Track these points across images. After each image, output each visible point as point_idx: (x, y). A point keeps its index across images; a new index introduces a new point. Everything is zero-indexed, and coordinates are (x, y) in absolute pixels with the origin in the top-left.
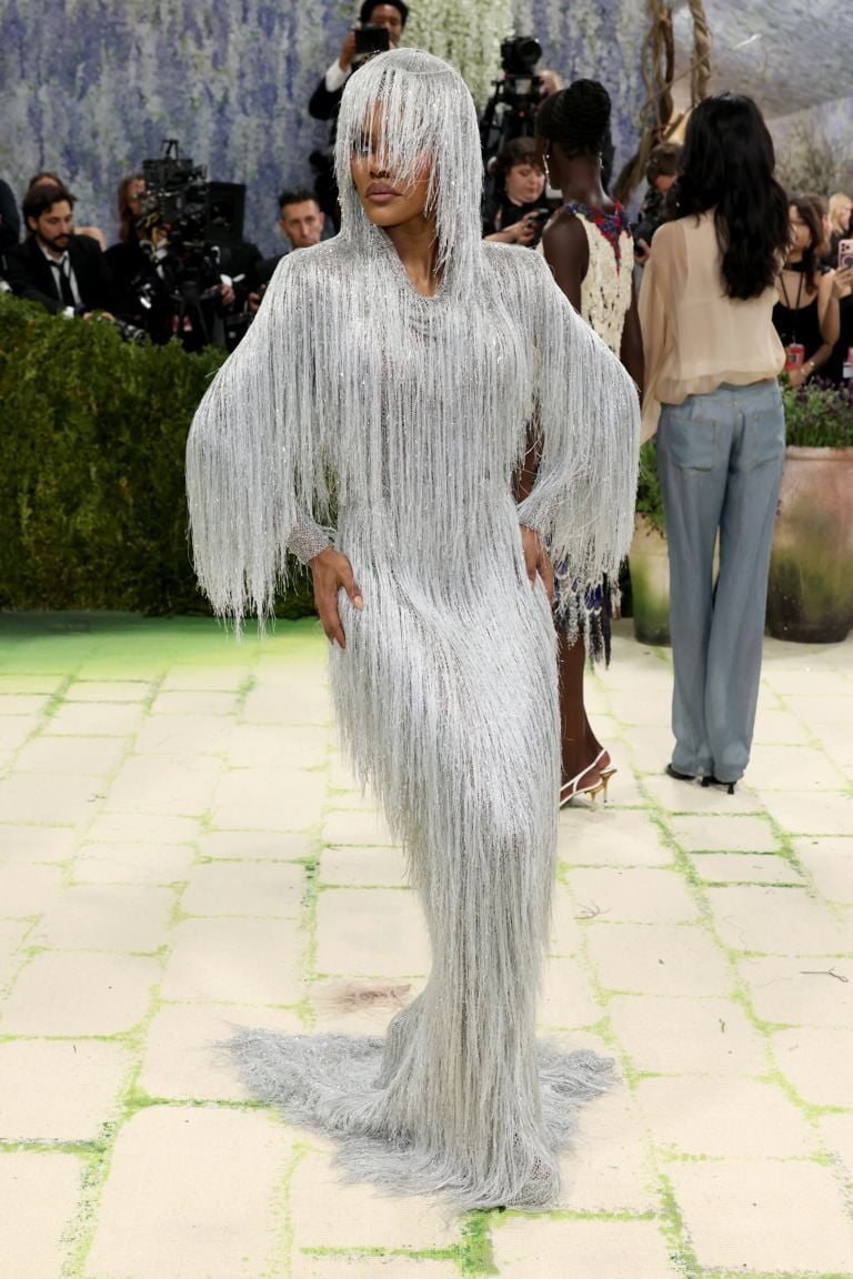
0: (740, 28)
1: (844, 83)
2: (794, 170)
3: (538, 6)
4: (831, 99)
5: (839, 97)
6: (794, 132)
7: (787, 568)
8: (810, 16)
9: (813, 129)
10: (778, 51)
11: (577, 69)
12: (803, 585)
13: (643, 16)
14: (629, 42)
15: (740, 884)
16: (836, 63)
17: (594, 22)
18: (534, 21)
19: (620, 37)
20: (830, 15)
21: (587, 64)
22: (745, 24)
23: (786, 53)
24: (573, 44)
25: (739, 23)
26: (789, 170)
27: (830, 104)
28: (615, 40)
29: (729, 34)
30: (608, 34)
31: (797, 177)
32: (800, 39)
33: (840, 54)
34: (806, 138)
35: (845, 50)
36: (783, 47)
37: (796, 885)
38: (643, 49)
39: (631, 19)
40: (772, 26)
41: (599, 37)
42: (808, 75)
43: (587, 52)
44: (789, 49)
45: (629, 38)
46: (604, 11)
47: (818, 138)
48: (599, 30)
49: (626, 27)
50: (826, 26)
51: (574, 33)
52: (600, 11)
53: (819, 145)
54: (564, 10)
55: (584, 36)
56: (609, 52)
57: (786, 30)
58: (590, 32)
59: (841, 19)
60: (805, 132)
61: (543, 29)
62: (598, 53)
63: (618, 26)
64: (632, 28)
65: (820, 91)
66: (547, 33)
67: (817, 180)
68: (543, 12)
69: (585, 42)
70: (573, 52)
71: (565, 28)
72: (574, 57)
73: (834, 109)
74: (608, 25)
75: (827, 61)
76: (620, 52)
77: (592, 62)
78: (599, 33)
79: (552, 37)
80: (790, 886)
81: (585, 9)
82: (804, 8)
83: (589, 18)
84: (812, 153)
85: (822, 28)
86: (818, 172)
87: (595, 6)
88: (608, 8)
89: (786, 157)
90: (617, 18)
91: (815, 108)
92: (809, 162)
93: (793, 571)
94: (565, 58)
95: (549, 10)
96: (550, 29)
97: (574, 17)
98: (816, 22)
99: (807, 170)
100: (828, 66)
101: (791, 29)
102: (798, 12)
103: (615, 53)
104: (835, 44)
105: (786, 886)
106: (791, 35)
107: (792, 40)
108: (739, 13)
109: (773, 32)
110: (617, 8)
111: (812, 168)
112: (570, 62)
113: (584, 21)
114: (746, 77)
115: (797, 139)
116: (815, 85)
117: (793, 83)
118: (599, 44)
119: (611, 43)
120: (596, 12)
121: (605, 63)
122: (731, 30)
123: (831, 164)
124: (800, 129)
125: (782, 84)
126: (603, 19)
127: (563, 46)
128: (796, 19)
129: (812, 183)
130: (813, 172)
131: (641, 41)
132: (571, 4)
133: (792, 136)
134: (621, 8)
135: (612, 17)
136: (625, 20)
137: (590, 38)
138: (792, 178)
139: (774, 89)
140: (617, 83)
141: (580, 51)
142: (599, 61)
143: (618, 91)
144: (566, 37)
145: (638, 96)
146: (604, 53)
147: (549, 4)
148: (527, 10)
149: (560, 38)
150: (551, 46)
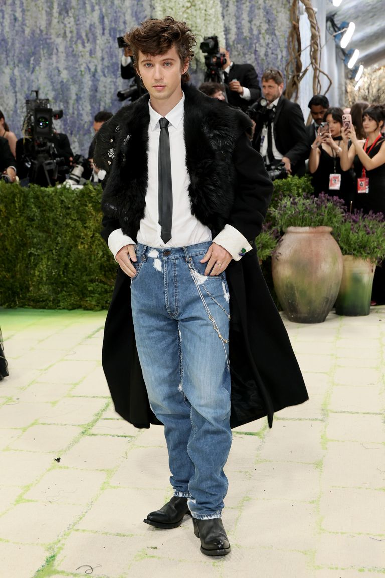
3: (238, 20)
11: (257, 49)
13: (288, 22)
14: (281, 35)
17: (265, 26)
18: (236, 27)
19: (277, 33)
21: (262, 46)
24: (255, 37)
28: (275, 35)
30: (271, 32)
38: (288, 38)
39: (282, 24)
41: (267, 33)
43: (262, 41)
45: (281, 33)
46: (269, 21)
48: (268, 29)
49: (280, 28)
51: (255, 32)
52: (267, 21)
54: (250, 21)
55: (260, 33)
56: (272, 40)
58: (263, 31)
61: (241, 31)
62: (267, 41)
63: (276, 28)
64: (283, 28)
66: (242, 33)
68: (240, 23)
69: (261, 36)
70: (255, 41)
71: (251, 30)
72: (255, 44)
74: (271, 27)
76: (277, 40)
77: (264, 45)
78: (267, 31)
79: (245, 34)
81: (260, 21)
83: (262, 24)
87: (265, 19)
88: (271, 19)
90: (276, 24)
94: (251, 44)
95: (243, 22)
96: (244, 30)
97: (255, 24)
110: (275, 19)
112: (254, 46)
113: (260, 26)
118: (267, 36)
119: (273, 36)
120: (265, 22)
121: (270, 45)
126: (269, 25)
127: (250, 38)
131: (287, 34)
132: (253, 19)
134: (277, 19)
135: (273, 23)
136: (279, 25)
137: (263, 34)
140: (277, 55)
141: (258, 40)
142: (268, 45)
143: (277, 58)
144: (252, 34)
145: (287, 60)
146: (270, 41)
147: (243, 19)
148: (232, 22)
149: (249, 35)
150: (245, 39)
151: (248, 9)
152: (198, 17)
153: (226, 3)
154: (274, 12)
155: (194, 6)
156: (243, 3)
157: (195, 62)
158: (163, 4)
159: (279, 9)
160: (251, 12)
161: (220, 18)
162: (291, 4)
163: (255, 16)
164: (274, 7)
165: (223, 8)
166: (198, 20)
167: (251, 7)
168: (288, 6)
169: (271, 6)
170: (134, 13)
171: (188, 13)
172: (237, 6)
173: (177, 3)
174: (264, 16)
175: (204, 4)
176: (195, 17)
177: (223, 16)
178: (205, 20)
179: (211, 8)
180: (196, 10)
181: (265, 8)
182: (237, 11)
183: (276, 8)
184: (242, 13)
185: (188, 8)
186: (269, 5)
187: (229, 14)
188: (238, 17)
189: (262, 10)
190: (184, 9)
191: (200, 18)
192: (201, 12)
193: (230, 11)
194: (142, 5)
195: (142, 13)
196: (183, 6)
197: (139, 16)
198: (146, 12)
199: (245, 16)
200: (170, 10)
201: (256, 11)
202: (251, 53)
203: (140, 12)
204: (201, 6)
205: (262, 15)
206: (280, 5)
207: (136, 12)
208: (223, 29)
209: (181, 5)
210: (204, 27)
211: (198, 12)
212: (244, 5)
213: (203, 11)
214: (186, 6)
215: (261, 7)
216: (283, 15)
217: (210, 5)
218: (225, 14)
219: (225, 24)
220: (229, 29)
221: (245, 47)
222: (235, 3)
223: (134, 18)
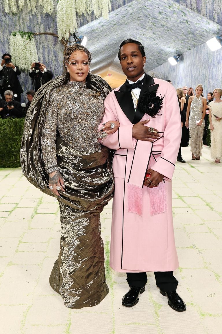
3: (44, 55)
11: (51, 67)
17: (54, 58)
19: (59, 61)
21: (53, 66)
28: (58, 62)
30: (57, 60)
39: (60, 57)
41: (55, 61)
43: (53, 64)
46: (56, 56)
48: (55, 59)
51: (50, 60)
54: (48, 56)
55: (52, 61)
56: (57, 64)
58: (53, 60)
62: (55, 64)
63: (58, 59)
64: (61, 59)
66: (45, 60)
68: (45, 56)
69: (53, 62)
70: (50, 64)
71: (49, 59)
74: (57, 59)
76: (59, 64)
77: (54, 65)
79: (46, 61)
81: (52, 56)
87: (54, 55)
88: (57, 56)
94: (49, 65)
95: (46, 56)
96: (46, 59)
97: (50, 57)
103: (58, 64)
110: (58, 55)
112: (50, 65)
113: (52, 58)
118: (55, 62)
121: (56, 66)
127: (48, 63)
134: (59, 56)
136: (60, 58)
140: (59, 69)
141: (52, 64)
142: (55, 65)
143: (59, 71)
144: (49, 61)
145: (63, 72)
146: (56, 64)
147: (46, 55)
148: (41, 56)
149: (48, 61)
150: (46, 62)
151: (47, 51)
152: (28, 53)
153: (39, 49)
154: (58, 53)
155: (26, 49)
156: (45, 49)
157: (27, 71)
158: (13, 47)
159: (59, 52)
160: (49, 52)
161: (37, 54)
162: (64, 50)
163: (50, 54)
164: (57, 51)
165: (38, 50)
166: (28, 55)
167: (48, 51)
168: (63, 51)
169: (56, 50)
170: (2, 51)
171: (24, 51)
172: (43, 50)
173: (19, 47)
174: (54, 54)
175: (30, 48)
176: (27, 53)
177: (38, 54)
178: (30, 55)
179: (33, 50)
180: (27, 51)
181: (54, 51)
182: (43, 52)
183: (58, 51)
184: (45, 53)
185: (24, 50)
186: (55, 50)
187: (40, 53)
188: (43, 54)
189: (53, 52)
190: (22, 50)
191: (28, 54)
192: (29, 52)
193: (40, 52)
194: (5, 47)
195: (5, 51)
196: (22, 49)
197: (4, 52)
198: (7, 50)
199: (46, 54)
200: (17, 50)
201: (51, 52)
202: (49, 68)
203: (4, 50)
204: (29, 49)
205: (53, 54)
206: (60, 50)
207: (3, 50)
208: (38, 58)
209: (21, 48)
210: (30, 57)
211: (28, 51)
212: (46, 50)
213: (30, 51)
214: (23, 49)
215: (52, 50)
216: (61, 54)
217: (32, 49)
218: (38, 53)
219: (38, 57)
220: (40, 59)
221: (47, 66)
222: (42, 49)
223: (2, 53)
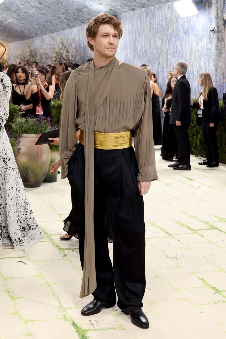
0: (10, 16)
1: (39, 32)
2: (26, 56)
4: (36, 37)
5: (38, 36)
6: (26, 45)
7: (25, 167)
8: (29, 14)
9: (31, 45)
10: (21, 23)
12: (30, 172)
15: (8, 258)
16: (37, 27)
20: (34, 14)
22: (11, 15)
23: (23, 23)
25: (10, 15)
26: (25, 55)
27: (35, 38)
29: (7, 17)
31: (27, 58)
32: (27, 20)
33: (37, 25)
34: (29, 47)
35: (39, 24)
36: (22, 22)
37: (24, 257)
40: (19, 16)
42: (29, 30)
44: (24, 23)
47: (32, 47)
50: (33, 17)
53: (32, 49)
57: (22, 17)
59: (37, 15)
60: (29, 45)
65: (33, 34)
67: (33, 59)
73: (37, 39)
75: (34, 26)
80: (22, 257)
82: (27, 12)
84: (31, 51)
85: (32, 17)
86: (33, 57)
89: (24, 52)
91: (31, 39)
92: (30, 54)
93: (27, 168)
98: (30, 16)
99: (30, 56)
100: (34, 28)
101: (24, 17)
102: (26, 13)
104: (36, 22)
105: (21, 257)
106: (24, 19)
107: (24, 20)
108: (9, 12)
109: (19, 18)
111: (31, 55)
114: (12, 30)
115: (27, 47)
116: (31, 33)
117: (25, 32)
122: (8, 16)
123: (36, 54)
124: (28, 44)
125: (22, 32)
128: (25, 14)
129: (31, 59)
130: (32, 56)
133: (26, 46)
138: (26, 58)
139: (20, 33)
